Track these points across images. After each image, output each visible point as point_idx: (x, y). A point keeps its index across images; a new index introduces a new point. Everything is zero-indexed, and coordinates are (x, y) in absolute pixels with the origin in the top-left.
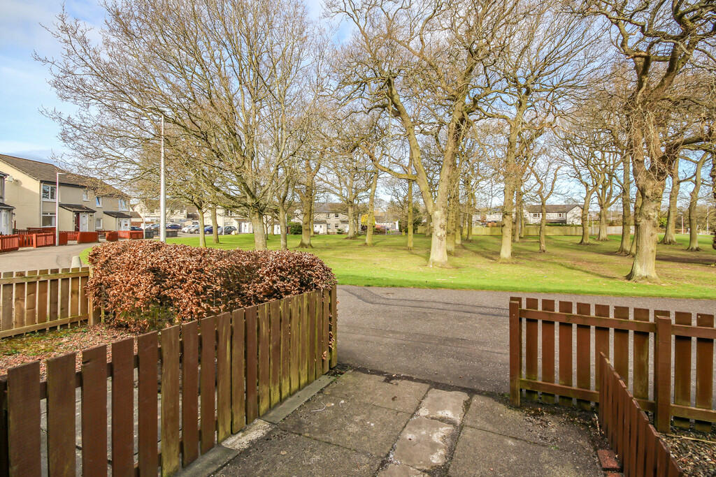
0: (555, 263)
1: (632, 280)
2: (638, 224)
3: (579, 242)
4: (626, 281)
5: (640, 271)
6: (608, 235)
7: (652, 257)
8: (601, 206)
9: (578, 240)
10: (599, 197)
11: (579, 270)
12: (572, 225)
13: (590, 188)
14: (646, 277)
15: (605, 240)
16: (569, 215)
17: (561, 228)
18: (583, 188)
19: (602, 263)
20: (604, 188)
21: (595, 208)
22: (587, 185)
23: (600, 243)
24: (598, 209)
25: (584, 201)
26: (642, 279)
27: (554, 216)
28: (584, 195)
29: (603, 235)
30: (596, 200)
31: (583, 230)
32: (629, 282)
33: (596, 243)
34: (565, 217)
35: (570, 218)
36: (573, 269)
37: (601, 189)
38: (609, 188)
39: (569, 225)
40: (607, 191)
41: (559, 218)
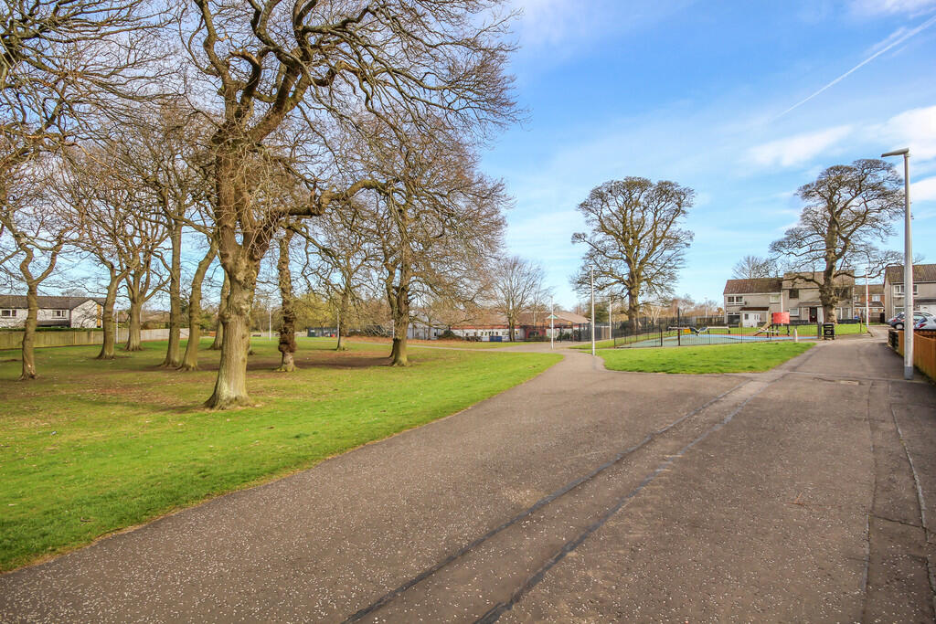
0: (64, 398)
1: (217, 407)
2: (226, 321)
3: (97, 355)
4: (207, 410)
5: (227, 391)
6: (141, 342)
7: (242, 367)
8: (133, 300)
9: (97, 352)
10: (129, 286)
11: (117, 403)
12: (82, 329)
13: (117, 273)
14: (236, 399)
15: (138, 349)
16: (76, 314)
17: (62, 334)
18: (104, 272)
19: (149, 385)
20: (137, 276)
21: (122, 303)
22: (112, 268)
23: (132, 353)
24: (128, 304)
25: (106, 291)
26: (231, 402)
27: (46, 315)
28: (106, 283)
29: (135, 342)
30: (123, 291)
31: (105, 337)
32: (213, 411)
33: (123, 354)
34: (67, 316)
35: (76, 316)
36: (103, 403)
37: (133, 276)
38: (145, 275)
39: (74, 330)
40: (142, 280)
41: (58, 319)
